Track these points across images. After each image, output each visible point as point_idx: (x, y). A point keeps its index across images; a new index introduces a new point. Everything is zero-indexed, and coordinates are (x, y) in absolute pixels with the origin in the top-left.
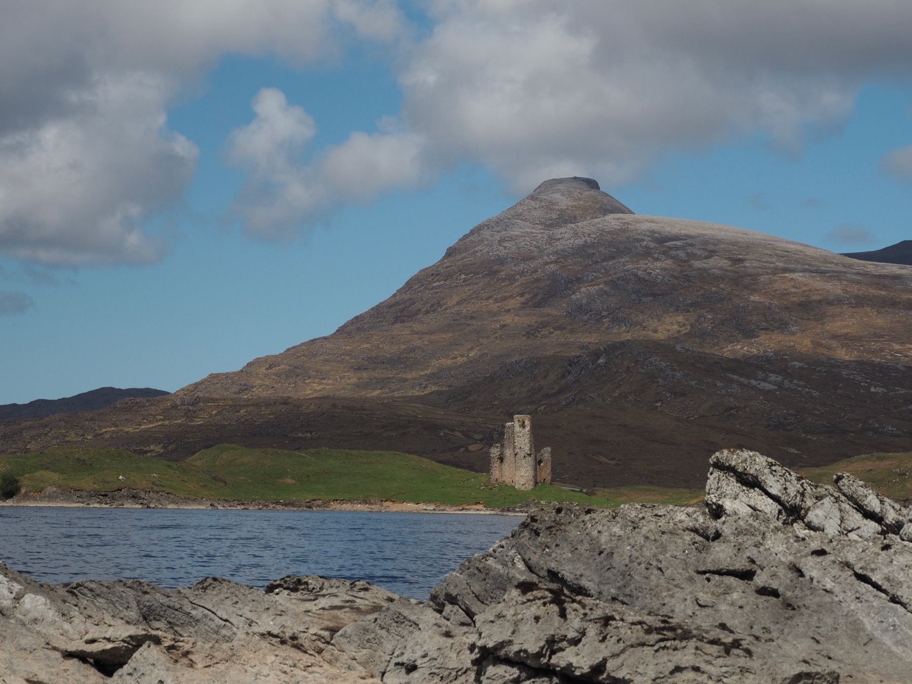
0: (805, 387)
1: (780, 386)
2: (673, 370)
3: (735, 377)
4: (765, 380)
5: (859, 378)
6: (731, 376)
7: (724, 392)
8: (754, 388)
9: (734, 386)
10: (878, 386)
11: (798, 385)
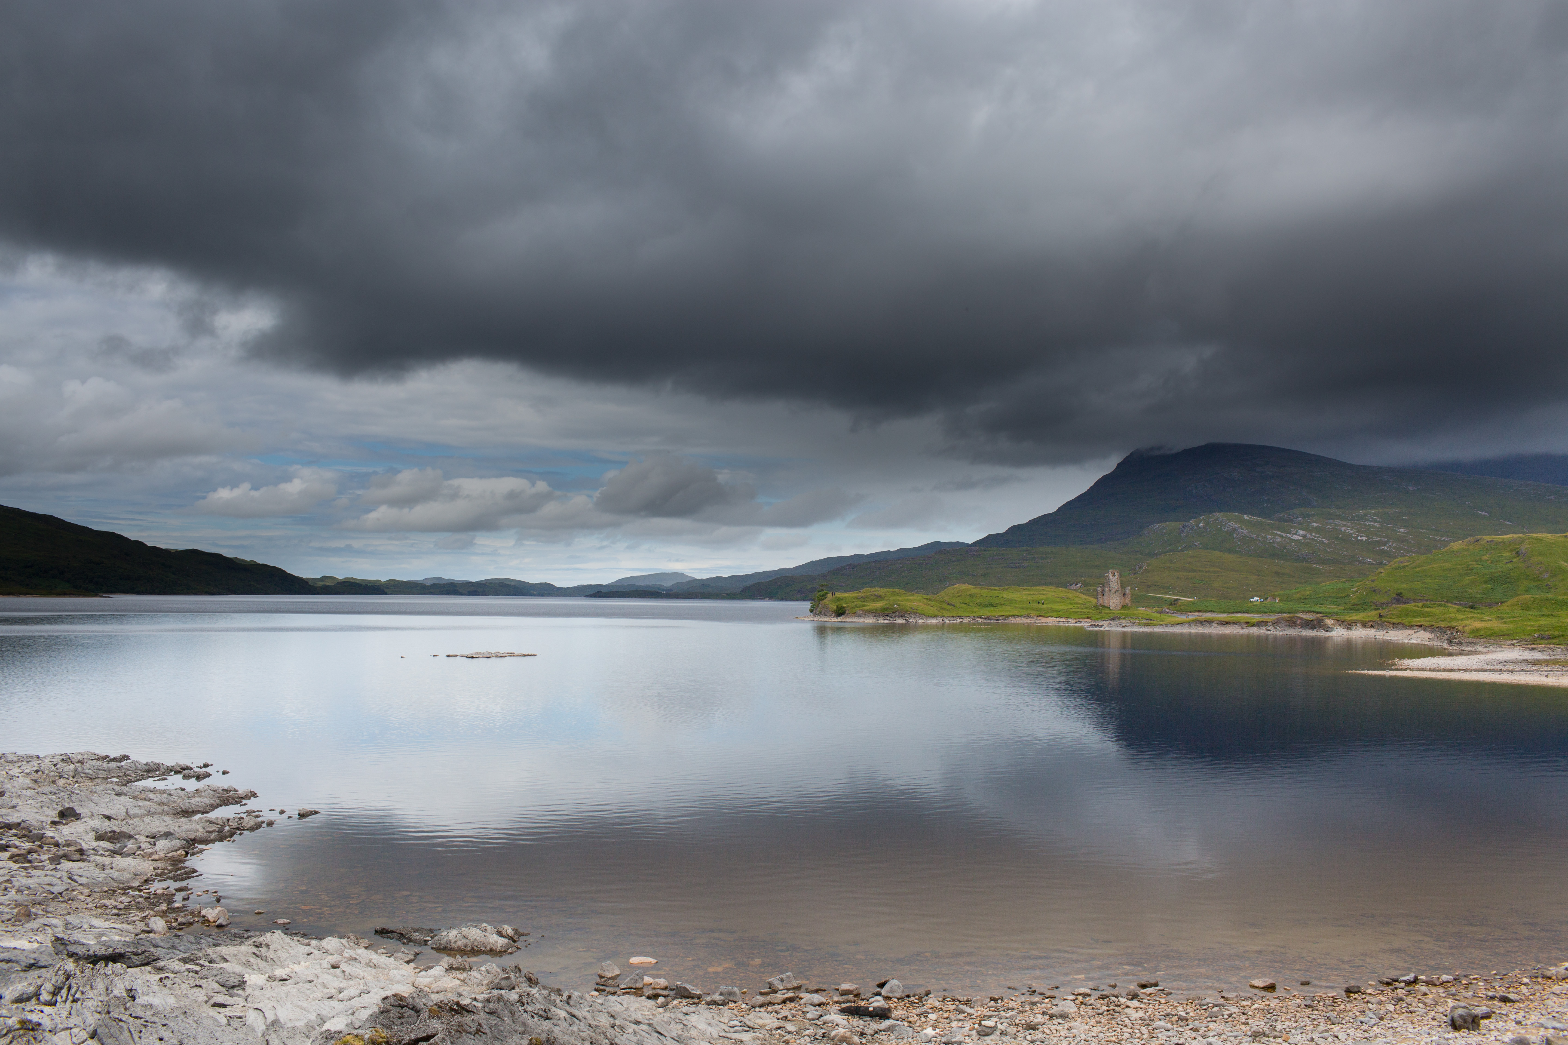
0: (1319, 537)
1: (1304, 536)
2: (1242, 529)
3: (1278, 532)
4: (1296, 534)
5: (1352, 532)
6: (1276, 532)
7: (1271, 541)
8: (1290, 539)
9: (1278, 537)
10: (1363, 536)
11: (1315, 537)
